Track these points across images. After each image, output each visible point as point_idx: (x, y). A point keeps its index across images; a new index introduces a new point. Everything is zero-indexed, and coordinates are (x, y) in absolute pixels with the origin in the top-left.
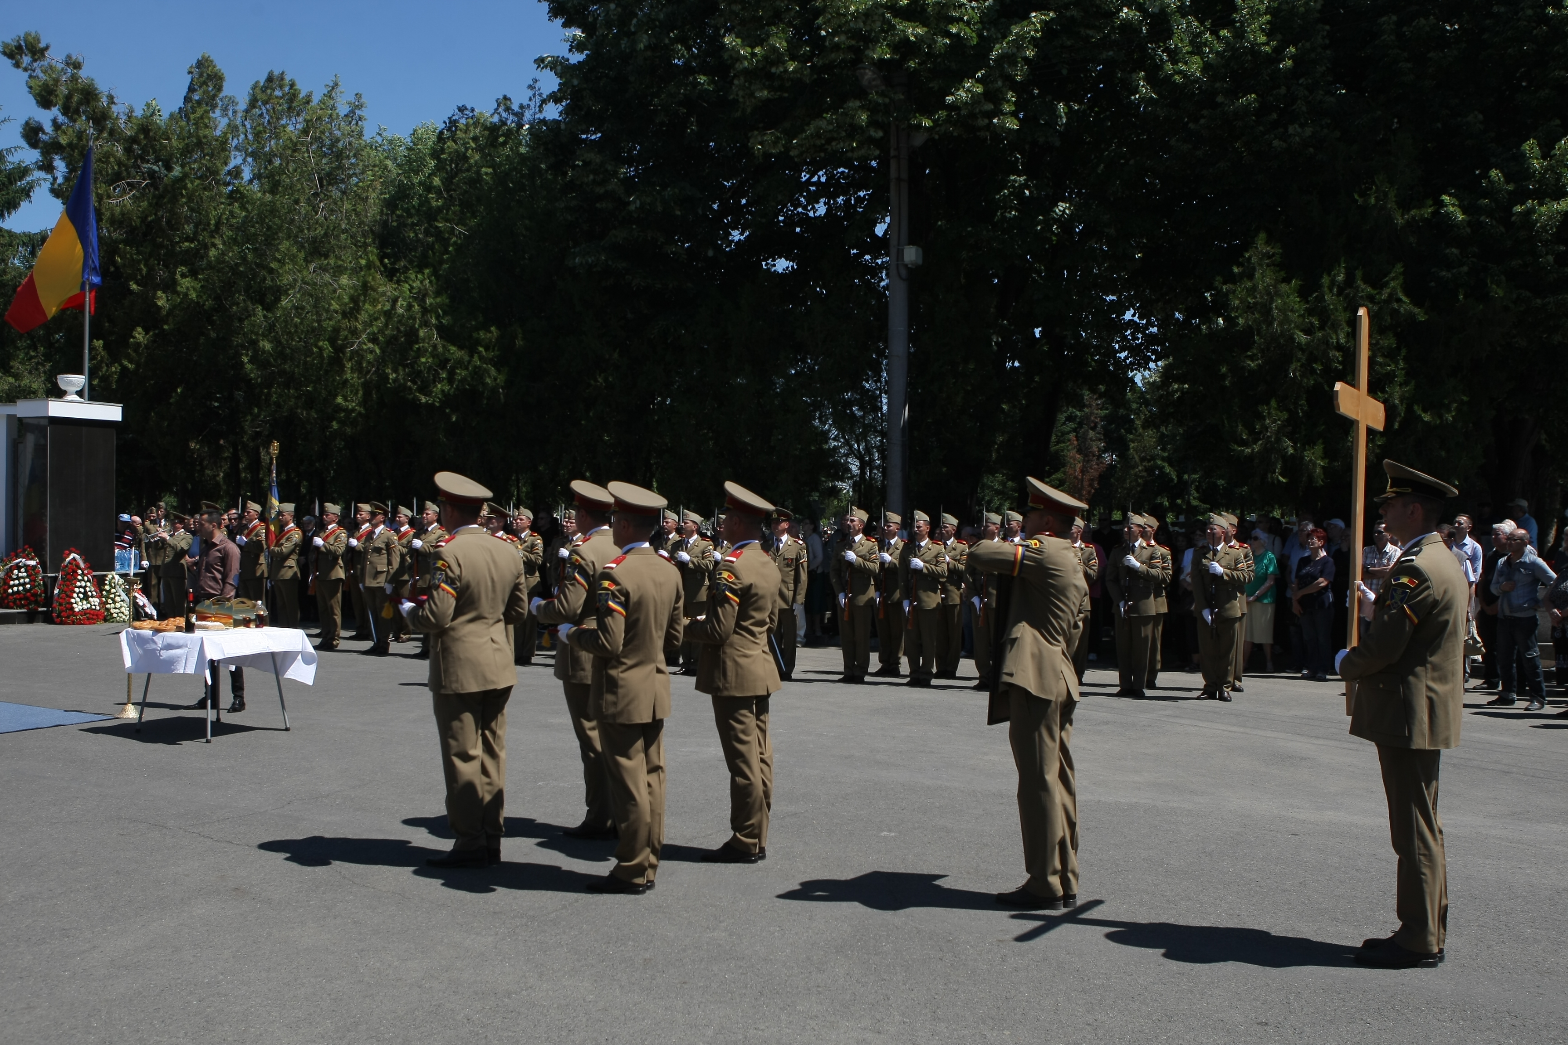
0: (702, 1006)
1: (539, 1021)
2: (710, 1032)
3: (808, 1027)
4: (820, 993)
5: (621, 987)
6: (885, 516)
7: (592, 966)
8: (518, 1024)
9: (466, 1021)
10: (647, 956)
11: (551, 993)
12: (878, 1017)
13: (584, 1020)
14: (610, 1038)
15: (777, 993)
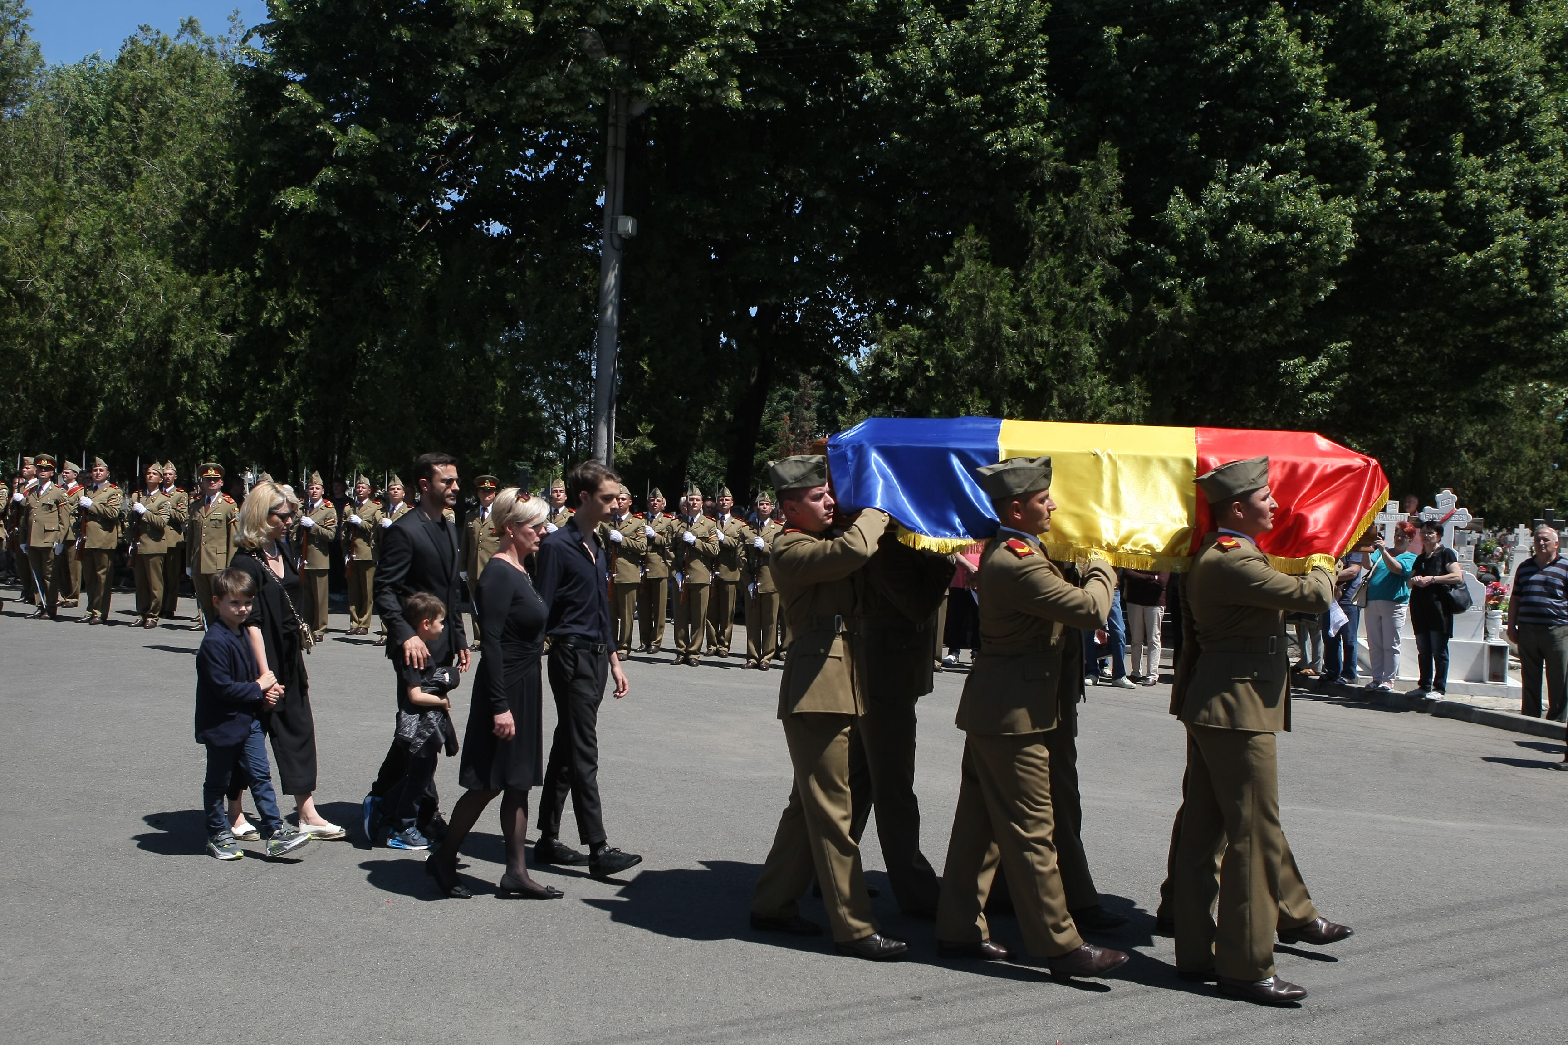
0: (348, 996)
1: (166, 1018)
2: (353, 1024)
3: (459, 1015)
5: (263, 978)
7: (234, 956)
8: (142, 1023)
9: (82, 1021)
10: (296, 943)
11: (184, 987)
12: (534, 1003)
13: (218, 1015)
14: (244, 1035)
15: (431, 980)
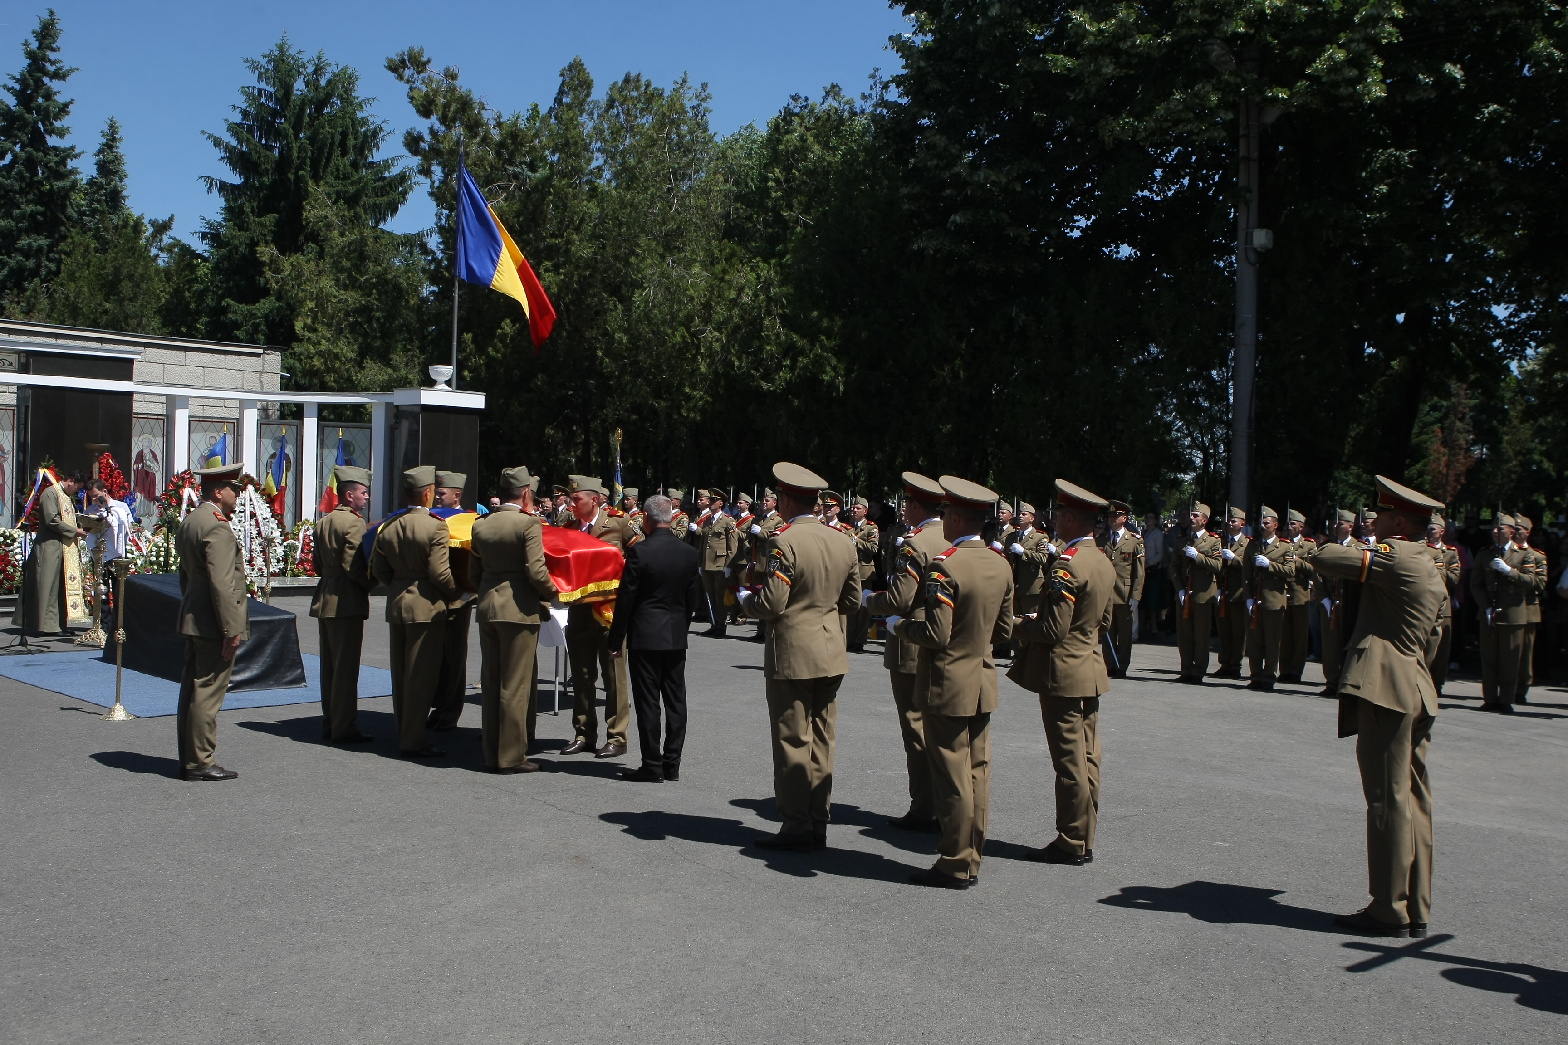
0: (1020, 1008)
1: (857, 1009)
2: (1027, 1036)
3: (1129, 1040)
4: (1142, 1005)
5: (940, 982)
6: (1230, 511)
7: (912, 958)
8: (836, 1010)
9: (786, 1002)
10: (967, 953)
11: (870, 982)
13: (902, 1012)
14: (926, 1033)
15: (1099, 1002)
